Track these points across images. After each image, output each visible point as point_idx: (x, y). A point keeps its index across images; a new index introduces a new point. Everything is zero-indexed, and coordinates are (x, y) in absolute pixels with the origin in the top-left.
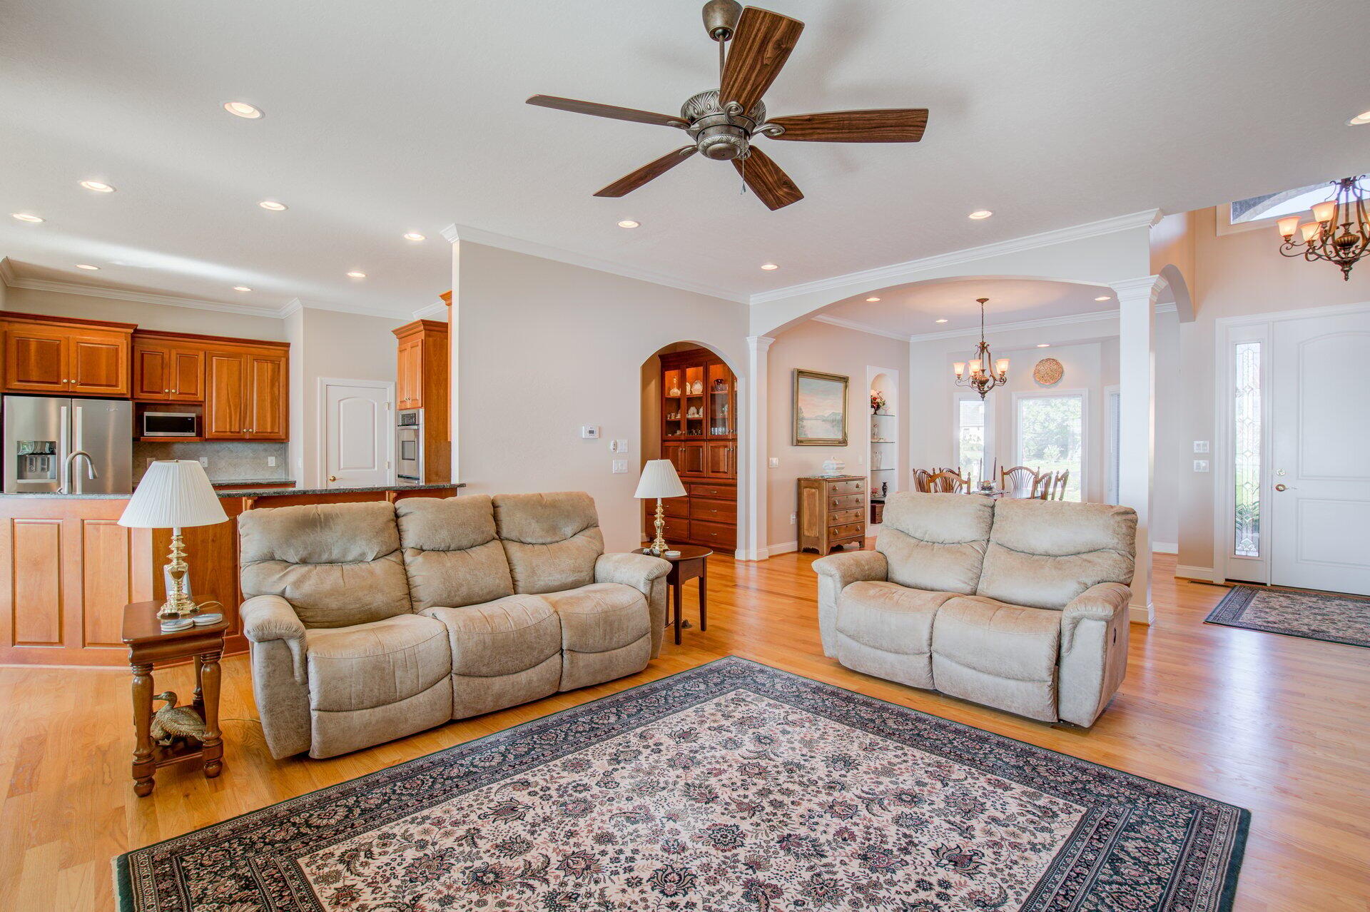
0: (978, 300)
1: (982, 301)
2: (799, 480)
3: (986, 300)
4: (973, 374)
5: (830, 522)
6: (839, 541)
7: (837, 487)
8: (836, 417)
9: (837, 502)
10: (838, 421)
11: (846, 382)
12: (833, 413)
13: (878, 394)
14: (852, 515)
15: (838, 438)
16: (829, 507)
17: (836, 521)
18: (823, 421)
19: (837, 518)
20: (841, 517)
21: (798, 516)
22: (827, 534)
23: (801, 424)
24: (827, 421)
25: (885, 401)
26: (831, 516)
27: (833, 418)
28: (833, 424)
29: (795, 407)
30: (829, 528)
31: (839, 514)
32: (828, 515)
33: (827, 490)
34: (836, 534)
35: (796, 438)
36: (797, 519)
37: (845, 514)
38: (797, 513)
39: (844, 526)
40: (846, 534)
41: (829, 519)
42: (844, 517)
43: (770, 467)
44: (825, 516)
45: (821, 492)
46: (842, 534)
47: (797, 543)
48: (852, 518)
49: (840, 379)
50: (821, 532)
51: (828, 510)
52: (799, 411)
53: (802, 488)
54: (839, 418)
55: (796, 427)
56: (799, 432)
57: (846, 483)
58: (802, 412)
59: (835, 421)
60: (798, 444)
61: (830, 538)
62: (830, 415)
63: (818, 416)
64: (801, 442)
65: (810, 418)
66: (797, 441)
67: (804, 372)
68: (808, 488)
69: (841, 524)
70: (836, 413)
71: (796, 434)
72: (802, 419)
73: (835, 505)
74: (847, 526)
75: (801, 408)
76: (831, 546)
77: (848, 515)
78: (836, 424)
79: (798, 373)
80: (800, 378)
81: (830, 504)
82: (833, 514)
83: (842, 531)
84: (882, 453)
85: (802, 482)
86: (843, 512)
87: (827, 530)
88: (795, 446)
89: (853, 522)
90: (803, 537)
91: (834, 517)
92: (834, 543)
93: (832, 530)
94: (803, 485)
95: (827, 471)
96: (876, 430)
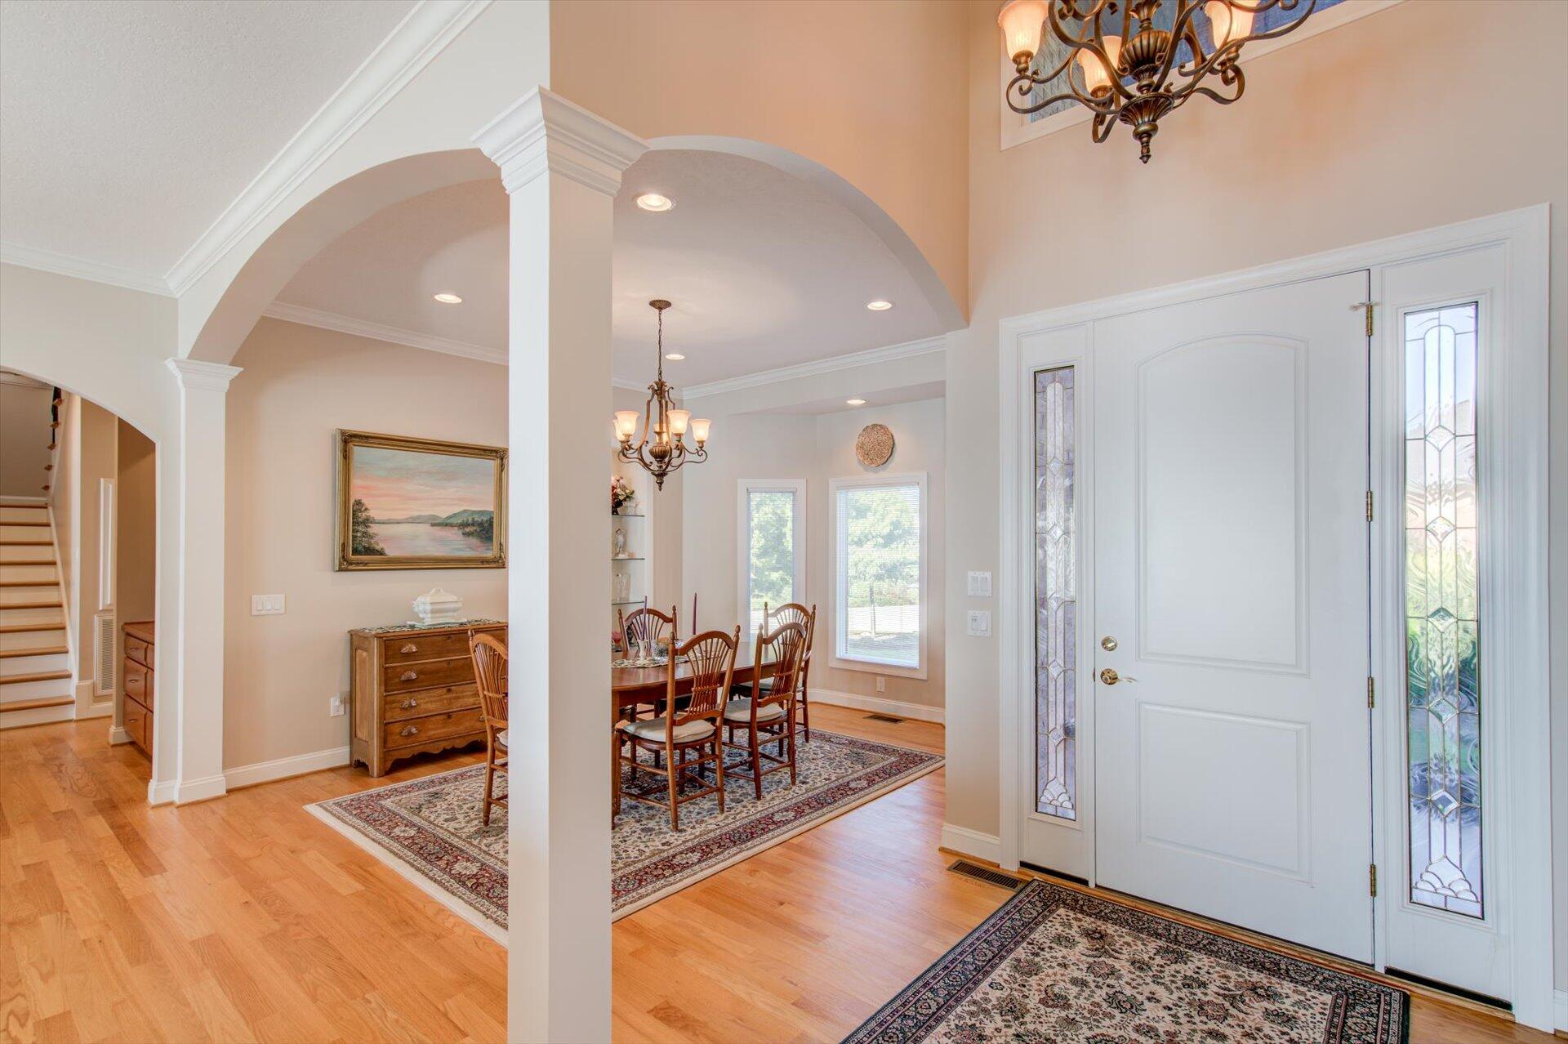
0: (653, 304)
1: (660, 305)
2: (353, 634)
3: (668, 304)
4: (623, 438)
5: (388, 715)
6: (420, 747)
7: (410, 648)
8: (476, 519)
9: (414, 676)
10: (481, 524)
11: (502, 459)
12: (465, 511)
13: (618, 481)
14: (464, 694)
15: (481, 556)
16: (386, 686)
17: (413, 711)
18: (433, 525)
19: (414, 704)
20: (431, 702)
21: (351, 700)
22: (380, 737)
23: (363, 530)
24: (446, 525)
25: (633, 492)
26: (394, 702)
27: (465, 519)
28: (467, 530)
29: (339, 499)
30: (385, 726)
31: (423, 696)
32: (383, 703)
33: (380, 656)
34: (410, 734)
35: (343, 557)
36: (348, 706)
37: (445, 694)
38: (348, 694)
39: (438, 717)
40: (443, 730)
41: (385, 709)
42: (441, 700)
43: (254, 612)
44: (375, 704)
45: (371, 659)
46: (432, 733)
47: (349, 749)
48: (466, 700)
49: (482, 452)
50: (371, 733)
51: (385, 691)
52: (353, 506)
53: (354, 649)
54: (485, 519)
55: (346, 536)
56: (355, 545)
57: (445, 638)
58: (366, 509)
59: (473, 525)
60: (351, 567)
61: (390, 745)
62: (455, 515)
63: (418, 517)
64: (358, 563)
65: (389, 520)
66: (345, 563)
67: (367, 437)
68: (359, 649)
69: (430, 714)
70: (475, 511)
71: (343, 550)
72: (367, 522)
73: (409, 681)
74: (449, 715)
75: (363, 502)
76: (394, 758)
77: (454, 695)
78: (476, 531)
79: (345, 439)
80: (355, 448)
81: (389, 680)
82: (399, 697)
83: (430, 727)
84: (630, 576)
85: (354, 637)
86: (438, 692)
87: (379, 729)
88: (339, 571)
89: (469, 708)
90: (355, 740)
91: (406, 704)
92: (402, 752)
93: (396, 728)
94: (355, 643)
95: (421, 616)
96: (621, 538)
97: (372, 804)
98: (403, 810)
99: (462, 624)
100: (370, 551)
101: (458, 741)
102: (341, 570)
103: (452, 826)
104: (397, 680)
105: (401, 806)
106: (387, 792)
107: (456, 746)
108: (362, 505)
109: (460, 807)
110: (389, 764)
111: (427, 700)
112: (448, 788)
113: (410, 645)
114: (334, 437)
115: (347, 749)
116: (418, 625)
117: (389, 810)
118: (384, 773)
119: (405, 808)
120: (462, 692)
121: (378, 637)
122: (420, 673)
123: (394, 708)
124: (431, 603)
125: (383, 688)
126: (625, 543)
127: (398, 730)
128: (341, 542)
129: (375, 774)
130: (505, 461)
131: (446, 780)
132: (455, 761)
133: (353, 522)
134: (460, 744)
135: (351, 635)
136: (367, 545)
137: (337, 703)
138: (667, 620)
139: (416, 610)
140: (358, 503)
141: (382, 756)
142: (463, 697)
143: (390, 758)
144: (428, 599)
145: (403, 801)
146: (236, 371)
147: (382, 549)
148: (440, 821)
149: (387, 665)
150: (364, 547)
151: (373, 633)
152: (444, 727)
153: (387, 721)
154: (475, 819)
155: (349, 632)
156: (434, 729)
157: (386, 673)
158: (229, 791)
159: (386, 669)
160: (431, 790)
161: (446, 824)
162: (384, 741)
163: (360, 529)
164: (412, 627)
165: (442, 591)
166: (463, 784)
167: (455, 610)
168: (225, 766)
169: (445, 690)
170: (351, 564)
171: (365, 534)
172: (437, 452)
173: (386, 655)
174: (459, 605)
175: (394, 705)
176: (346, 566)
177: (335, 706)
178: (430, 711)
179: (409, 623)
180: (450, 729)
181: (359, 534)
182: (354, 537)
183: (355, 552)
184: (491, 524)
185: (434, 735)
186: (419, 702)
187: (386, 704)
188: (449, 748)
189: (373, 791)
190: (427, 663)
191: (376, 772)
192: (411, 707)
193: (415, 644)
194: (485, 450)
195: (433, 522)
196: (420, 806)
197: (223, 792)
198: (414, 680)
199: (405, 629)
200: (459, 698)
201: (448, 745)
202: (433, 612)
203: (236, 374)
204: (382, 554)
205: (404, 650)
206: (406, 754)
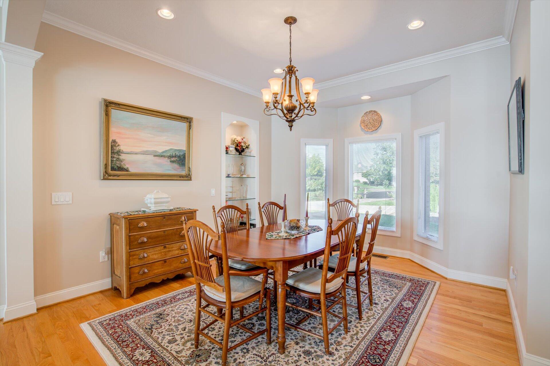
0: (287, 20)
1: (291, 21)
3: (295, 20)
5: (131, 263)
6: (150, 280)
7: (143, 224)
8: (177, 154)
9: (145, 240)
10: (179, 157)
11: (190, 123)
12: (171, 149)
13: (242, 139)
14: (173, 249)
15: (180, 173)
16: (130, 247)
17: (146, 259)
18: (155, 156)
19: (146, 255)
20: (155, 254)
21: (111, 252)
22: (127, 276)
23: (117, 157)
24: (162, 156)
25: (249, 145)
26: (134, 255)
27: (171, 154)
28: (173, 159)
29: (104, 138)
30: (130, 269)
31: (151, 251)
32: (128, 256)
33: (126, 229)
34: (144, 273)
35: (106, 172)
36: (110, 256)
37: (163, 249)
38: (110, 249)
39: (159, 262)
40: (162, 269)
41: (130, 259)
42: (161, 253)
43: (53, 203)
44: (124, 256)
45: (121, 230)
46: (156, 271)
47: (111, 280)
48: (174, 252)
49: (180, 118)
50: (122, 272)
51: (130, 249)
52: (111, 143)
53: (112, 224)
54: (181, 154)
55: (107, 160)
56: (112, 166)
57: (162, 218)
58: (119, 145)
59: (175, 157)
60: (110, 178)
61: (132, 280)
62: (166, 151)
63: (147, 151)
64: (114, 176)
65: (131, 152)
66: (107, 175)
67: (119, 104)
68: (115, 224)
69: (154, 261)
70: (176, 150)
71: (106, 168)
72: (119, 152)
73: (143, 243)
74: (165, 261)
75: (117, 141)
76: (136, 287)
77: (168, 250)
78: (177, 160)
79: (107, 104)
80: (112, 110)
81: (131, 243)
82: (137, 252)
83: (155, 268)
84: (247, 186)
85: (112, 217)
86: (159, 248)
87: (126, 272)
88: (103, 179)
89: (176, 256)
90: (114, 275)
91: (141, 256)
92: (141, 283)
93: (136, 270)
94: (113, 221)
95: (149, 205)
96: (243, 168)
97: (122, 324)
98: (141, 330)
99: (171, 210)
100: (120, 169)
101: (170, 275)
102: (104, 179)
103: (174, 348)
104: (136, 243)
105: (139, 326)
106: (131, 312)
107: (169, 278)
108: (117, 143)
109: (176, 327)
110: (133, 291)
111: (153, 253)
112: (167, 309)
113: (143, 222)
114: (100, 103)
115: (109, 280)
116: (147, 210)
117: (132, 331)
118: (129, 296)
119: (143, 329)
120: (172, 248)
121: (125, 218)
122: (148, 238)
123: (135, 259)
124: (154, 198)
125: (128, 248)
126: (245, 170)
127: (137, 271)
128: (105, 163)
129: (125, 297)
130: (192, 124)
131: (165, 302)
132: (168, 286)
133: (111, 152)
134: (171, 276)
135: (111, 216)
136: (119, 166)
137: (104, 255)
138: (281, 208)
139: (146, 202)
140: (114, 141)
141: (129, 286)
142: (172, 251)
143: (133, 287)
144: (153, 196)
145: (141, 321)
146: (39, 55)
147: (127, 168)
148: (165, 343)
149: (130, 234)
150: (118, 167)
151: (122, 215)
152: (162, 268)
153: (130, 266)
154: (188, 341)
155: (109, 214)
156: (157, 269)
157: (130, 239)
158: (38, 310)
159: (130, 236)
160: (158, 311)
161: (170, 346)
162: (129, 278)
163: (115, 156)
164: (144, 211)
165: (160, 191)
166: (176, 306)
167: (167, 202)
168: (36, 295)
169: (162, 247)
170: (110, 176)
171: (118, 159)
172: (157, 116)
173: (129, 228)
174: (169, 199)
175: (134, 257)
176: (107, 177)
177: (103, 256)
178: (155, 259)
179: (142, 209)
180: (166, 269)
181: (115, 159)
182: (112, 161)
183: (113, 169)
184: (184, 157)
185: (157, 272)
186: (149, 254)
187: (130, 256)
188: (165, 279)
189: (123, 311)
190: (152, 232)
191: (125, 295)
192: (144, 257)
193: (146, 221)
194: (181, 117)
195: (155, 154)
196: (152, 325)
197: (35, 311)
198: (145, 242)
199: (140, 213)
200: (170, 251)
201: (165, 277)
202: (155, 203)
203: (39, 57)
204: (127, 171)
205: (140, 225)
206: (142, 284)
